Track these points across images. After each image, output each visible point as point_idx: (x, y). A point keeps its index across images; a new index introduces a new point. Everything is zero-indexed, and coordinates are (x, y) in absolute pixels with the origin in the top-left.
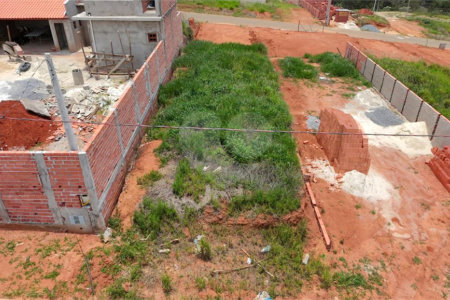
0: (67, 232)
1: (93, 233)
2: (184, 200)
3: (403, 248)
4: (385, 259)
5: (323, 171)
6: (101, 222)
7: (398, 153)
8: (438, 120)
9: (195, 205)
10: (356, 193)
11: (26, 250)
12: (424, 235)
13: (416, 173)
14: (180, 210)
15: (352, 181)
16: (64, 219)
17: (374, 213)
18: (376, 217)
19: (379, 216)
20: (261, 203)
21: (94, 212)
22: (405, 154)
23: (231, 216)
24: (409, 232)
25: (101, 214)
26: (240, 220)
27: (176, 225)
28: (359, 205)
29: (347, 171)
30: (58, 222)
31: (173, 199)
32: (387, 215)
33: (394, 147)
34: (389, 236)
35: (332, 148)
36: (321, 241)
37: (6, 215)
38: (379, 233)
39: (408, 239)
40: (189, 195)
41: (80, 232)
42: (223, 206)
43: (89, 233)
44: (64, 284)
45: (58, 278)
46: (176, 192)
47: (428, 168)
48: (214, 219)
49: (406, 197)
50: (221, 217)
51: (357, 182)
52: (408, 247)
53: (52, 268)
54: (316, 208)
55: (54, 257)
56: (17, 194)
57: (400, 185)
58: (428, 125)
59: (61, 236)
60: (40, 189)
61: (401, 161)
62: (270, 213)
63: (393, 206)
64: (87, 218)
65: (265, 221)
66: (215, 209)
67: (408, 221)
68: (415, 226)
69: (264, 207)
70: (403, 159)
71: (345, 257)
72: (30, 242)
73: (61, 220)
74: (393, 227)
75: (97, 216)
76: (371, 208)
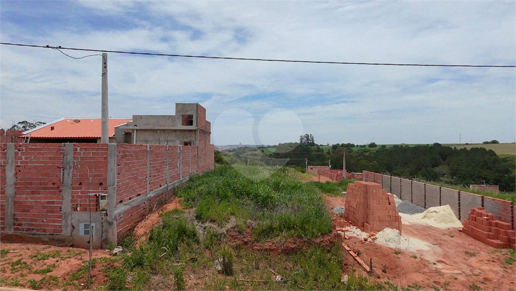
0: (71, 246)
1: (102, 248)
2: (207, 224)
3: (456, 279)
4: (437, 286)
5: (354, 232)
6: (114, 234)
7: (430, 228)
8: (459, 195)
9: (218, 229)
10: (392, 245)
11: (20, 255)
12: (477, 272)
13: (452, 237)
14: (201, 232)
15: (386, 237)
16: (74, 227)
17: (415, 257)
18: (418, 260)
19: (422, 259)
20: (289, 229)
21: (108, 218)
22: (438, 228)
23: (257, 241)
24: (459, 269)
25: (115, 223)
26: (267, 245)
27: (195, 246)
28: (398, 252)
29: (379, 231)
30: (66, 232)
31: (196, 223)
32: (431, 258)
33: (425, 224)
34: (438, 272)
35: (359, 216)
36: (361, 269)
37: (11, 221)
38: (426, 270)
39: (460, 274)
40: (213, 221)
41: (87, 246)
42: (248, 230)
43: (96, 248)
44: (55, 279)
45: (49, 274)
46: (199, 217)
47: (463, 234)
48: (239, 242)
49: (447, 249)
50: (245, 240)
51: (391, 236)
52: (461, 278)
53: (45, 267)
54: (352, 253)
55: (51, 261)
56: (33, 193)
57: (438, 242)
58: (452, 207)
59: (64, 250)
60: (58, 188)
61: (434, 231)
62: (300, 237)
63: (435, 254)
64: (99, 227)
65: (294, 246)
66: (240, 232)
67: (455, 263)
68: (464, 266)
69: (293, 231)
70: (435, 230)
71: (391, 282)
72: (27, 251)
73: (69, 228)
74: (440, 266)
75: (111, 224)
76: (411, 254)
